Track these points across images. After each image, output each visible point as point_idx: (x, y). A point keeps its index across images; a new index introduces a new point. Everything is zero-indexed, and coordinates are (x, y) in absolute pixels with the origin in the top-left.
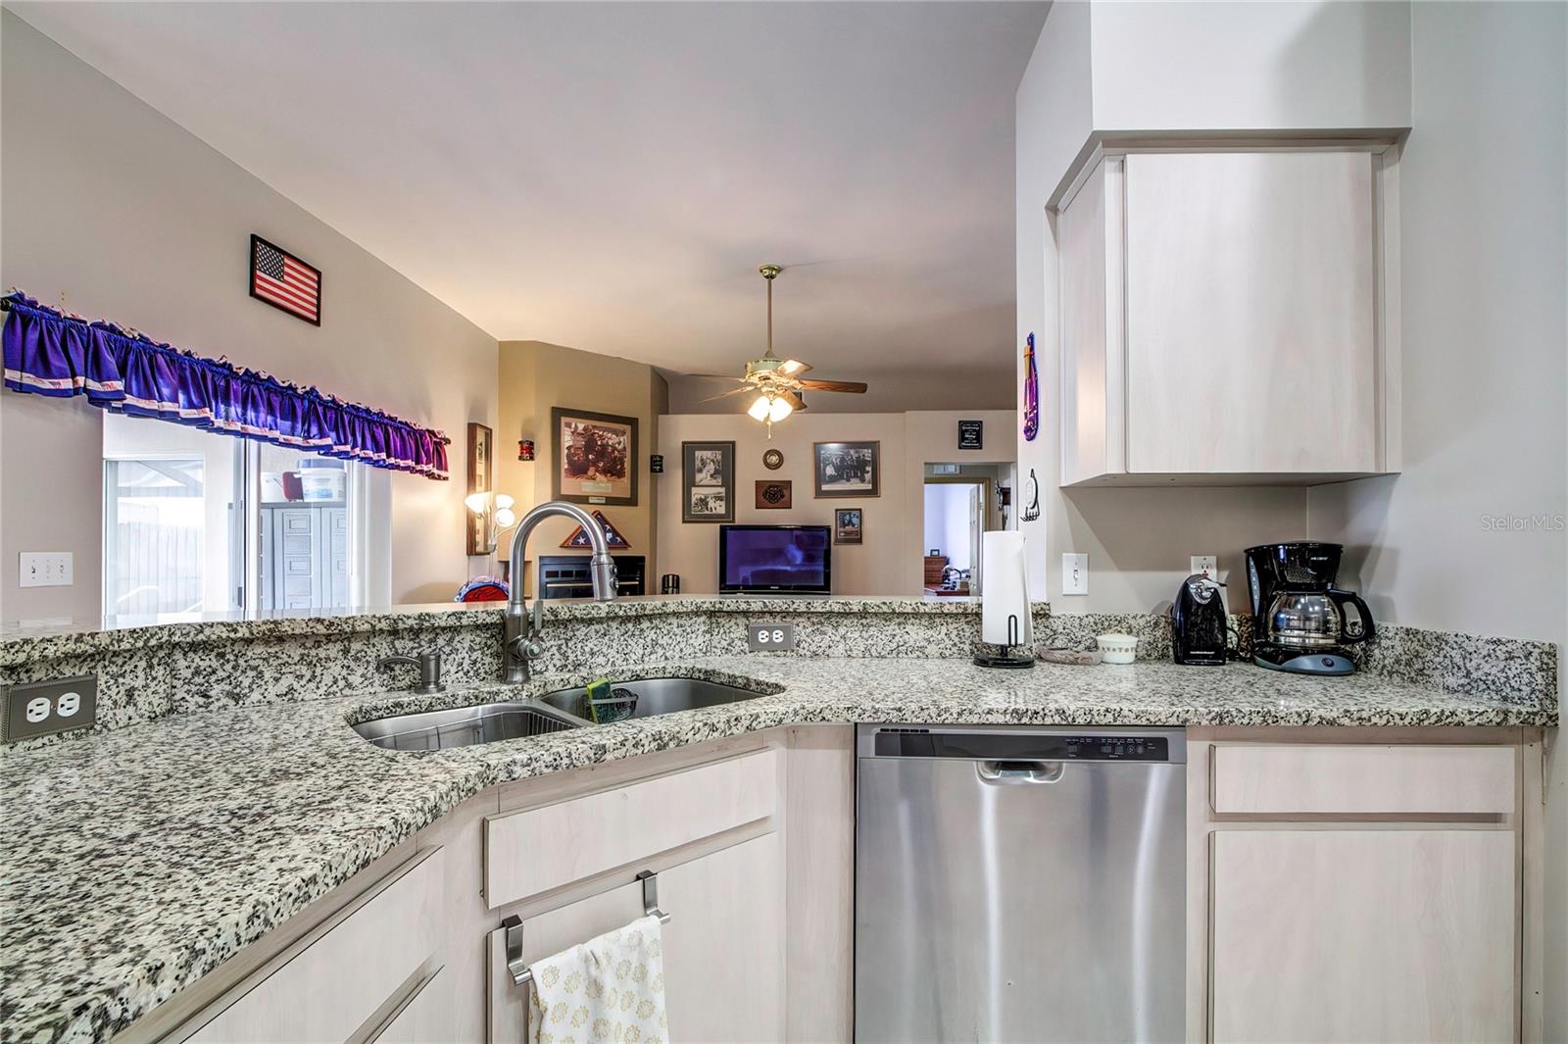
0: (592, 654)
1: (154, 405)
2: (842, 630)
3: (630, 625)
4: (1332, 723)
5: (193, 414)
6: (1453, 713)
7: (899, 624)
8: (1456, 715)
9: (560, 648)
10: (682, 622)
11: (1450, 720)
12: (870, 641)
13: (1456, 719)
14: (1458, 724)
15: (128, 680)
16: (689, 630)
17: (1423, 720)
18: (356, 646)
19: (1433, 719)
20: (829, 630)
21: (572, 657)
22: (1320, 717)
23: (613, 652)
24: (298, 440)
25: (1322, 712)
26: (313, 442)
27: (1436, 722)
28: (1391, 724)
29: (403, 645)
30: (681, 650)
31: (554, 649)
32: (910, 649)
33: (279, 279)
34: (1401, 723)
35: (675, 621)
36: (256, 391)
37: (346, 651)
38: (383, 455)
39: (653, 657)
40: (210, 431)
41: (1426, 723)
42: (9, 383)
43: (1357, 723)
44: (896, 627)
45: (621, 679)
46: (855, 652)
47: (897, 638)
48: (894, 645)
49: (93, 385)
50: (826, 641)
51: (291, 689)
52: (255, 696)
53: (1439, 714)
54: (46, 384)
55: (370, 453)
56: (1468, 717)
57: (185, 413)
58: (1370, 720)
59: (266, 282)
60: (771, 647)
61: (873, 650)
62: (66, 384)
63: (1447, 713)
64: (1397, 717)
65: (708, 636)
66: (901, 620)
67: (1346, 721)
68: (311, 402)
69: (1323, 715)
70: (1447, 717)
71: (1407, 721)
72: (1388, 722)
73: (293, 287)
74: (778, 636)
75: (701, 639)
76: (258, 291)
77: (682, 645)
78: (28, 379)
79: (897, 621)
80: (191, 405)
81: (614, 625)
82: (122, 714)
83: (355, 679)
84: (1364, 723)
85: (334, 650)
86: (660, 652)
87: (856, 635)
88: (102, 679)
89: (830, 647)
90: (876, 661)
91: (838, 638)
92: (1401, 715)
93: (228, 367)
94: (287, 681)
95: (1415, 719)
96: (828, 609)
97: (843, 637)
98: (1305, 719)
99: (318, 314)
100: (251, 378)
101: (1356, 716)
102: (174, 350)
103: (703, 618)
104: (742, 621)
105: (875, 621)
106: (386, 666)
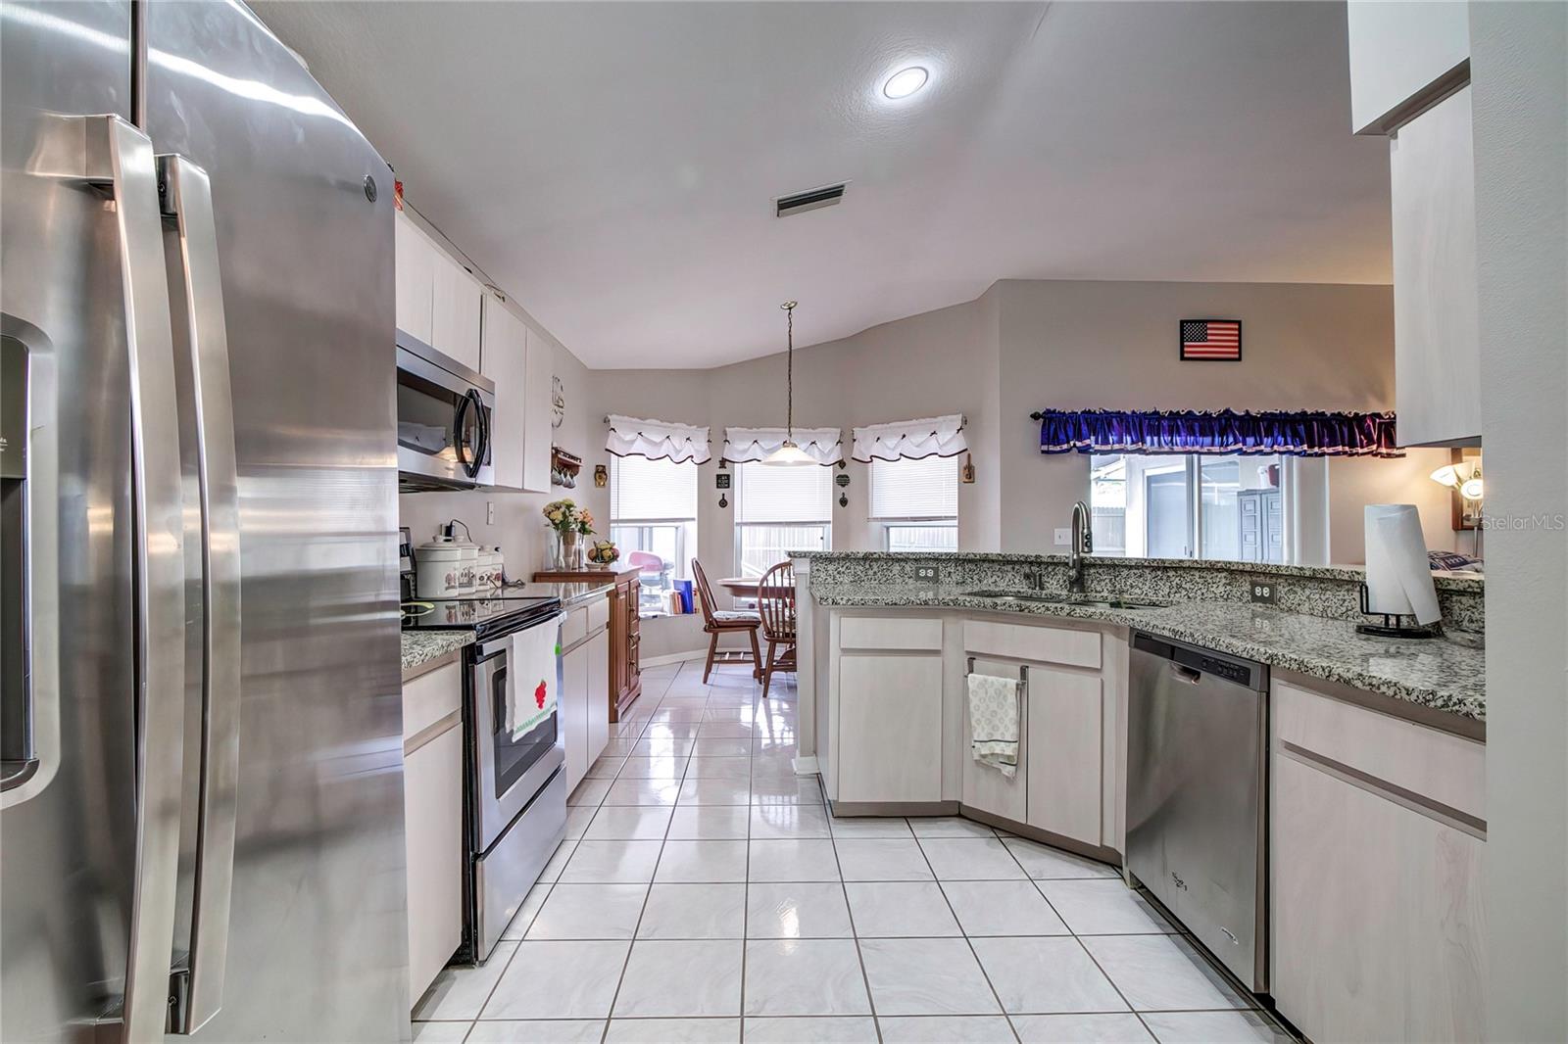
0: (1132, 587)
1: (1109, 447)
2: (1308, 592)
3: (1159, 573)
4: (1348, 682)
5: (1134, 447)
6: (1460, 702)
7: (1348, 590)
8: (1465, 705)
9: (1111, 580)
10: (1204, 574)
11: (1457, 707)
12: (1326, 604)
13: (1464, 709)
14: (1467, 714)
15: (949, 569)
16: (1210, 581)
17: (1429, 701)
18: (1017, 567)
19: (1440, 703)
20: (1298, 590)
21: (1118, 586)
22: (1339, 674)
23: (1146, 588)
24: (1216, 449)
25: (1340, 671)
26: (1230, 448)
27: (1443, 706)
28: (1398, 697)
29: (1035, 569)
30: (1203, 594)
31: (1107, 581)
32: (1356, 614)
33: (1203, 341)
34: (1407, 698)
35: (1197, 574)
36: (1180, 423)
37: (1013, 569)
38: (1305, 447)
39: (1178, 595)
40: (1147, 454)
41: (1432, 704)
42: (1043, 452)
43: (1368, 688)
44: (1346, 593)
45: (1142, 603)
46: (1316, 611)
47: (1346, 604)
48: (1344, 609)
49: (1079, 444)
50: (1296, 601)
51: (996, 581)
52: (985, 582)
53: (1446, 698)
54: (1058, 448)
55: (1291, 447)
56: (1478, 710)
57: (1130, 447)
58: (1379, 688)
59: (1193, 347)
60: (1262, 599)
61: (1329, 612)
62: (1065, 446)
63: (1455, 700)
64: (1404, 692)
65: (1228, 587)
66: (1350, 586)
67: (1359, 684)
68: (1227, 420)
69: (1342, 674)
70: (1455, 704)
71: (1413, 697)
72: (1396, 694)
73: (1219, 339)
74: (1266, 591)
75: (1221, 589)
76: (1186, 355)
77: (1204, 591)
78: (1052, 448)
79: (1347, 587)
80: (1133, 443)
81: (1147, 571)
82: (947, 580)
83: (1017, 581)
84: (1374, 689)
85: (1009, 567)
86: (1184, 593)
87: (1317, 596)
88: (940, 568)
89: (1299, 605)
90: (1330, 622)
91: (1304, 598)
92: (1407, 690)
93: (1156, 413)
94: (995, 577)
95: (1421, 697)
96: (1290, 572)
97: (1308, 597)
98: (1327, 674)
99: (1240, 353)
100: (1174, 416)
101: (1367, 681)
102: (1124, 413)
103: (1224, 574)
104: (1248, 578)
105: (1330, 586)
106: (1027, 576)
